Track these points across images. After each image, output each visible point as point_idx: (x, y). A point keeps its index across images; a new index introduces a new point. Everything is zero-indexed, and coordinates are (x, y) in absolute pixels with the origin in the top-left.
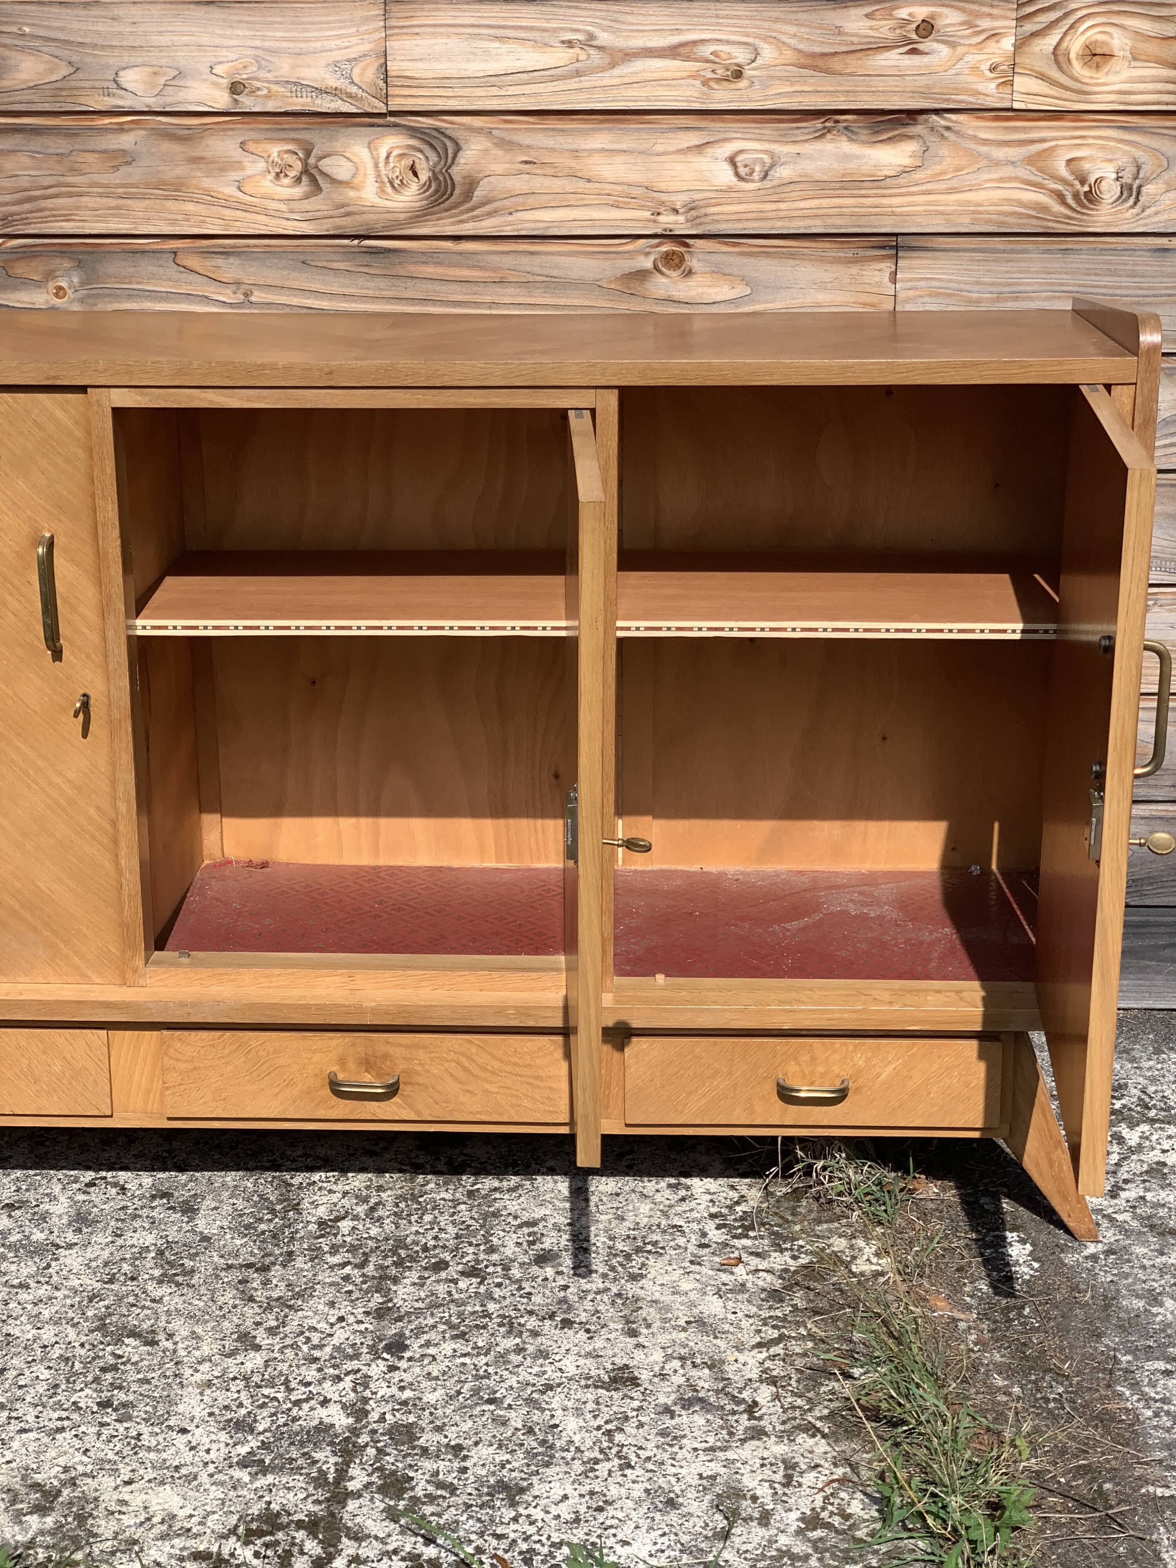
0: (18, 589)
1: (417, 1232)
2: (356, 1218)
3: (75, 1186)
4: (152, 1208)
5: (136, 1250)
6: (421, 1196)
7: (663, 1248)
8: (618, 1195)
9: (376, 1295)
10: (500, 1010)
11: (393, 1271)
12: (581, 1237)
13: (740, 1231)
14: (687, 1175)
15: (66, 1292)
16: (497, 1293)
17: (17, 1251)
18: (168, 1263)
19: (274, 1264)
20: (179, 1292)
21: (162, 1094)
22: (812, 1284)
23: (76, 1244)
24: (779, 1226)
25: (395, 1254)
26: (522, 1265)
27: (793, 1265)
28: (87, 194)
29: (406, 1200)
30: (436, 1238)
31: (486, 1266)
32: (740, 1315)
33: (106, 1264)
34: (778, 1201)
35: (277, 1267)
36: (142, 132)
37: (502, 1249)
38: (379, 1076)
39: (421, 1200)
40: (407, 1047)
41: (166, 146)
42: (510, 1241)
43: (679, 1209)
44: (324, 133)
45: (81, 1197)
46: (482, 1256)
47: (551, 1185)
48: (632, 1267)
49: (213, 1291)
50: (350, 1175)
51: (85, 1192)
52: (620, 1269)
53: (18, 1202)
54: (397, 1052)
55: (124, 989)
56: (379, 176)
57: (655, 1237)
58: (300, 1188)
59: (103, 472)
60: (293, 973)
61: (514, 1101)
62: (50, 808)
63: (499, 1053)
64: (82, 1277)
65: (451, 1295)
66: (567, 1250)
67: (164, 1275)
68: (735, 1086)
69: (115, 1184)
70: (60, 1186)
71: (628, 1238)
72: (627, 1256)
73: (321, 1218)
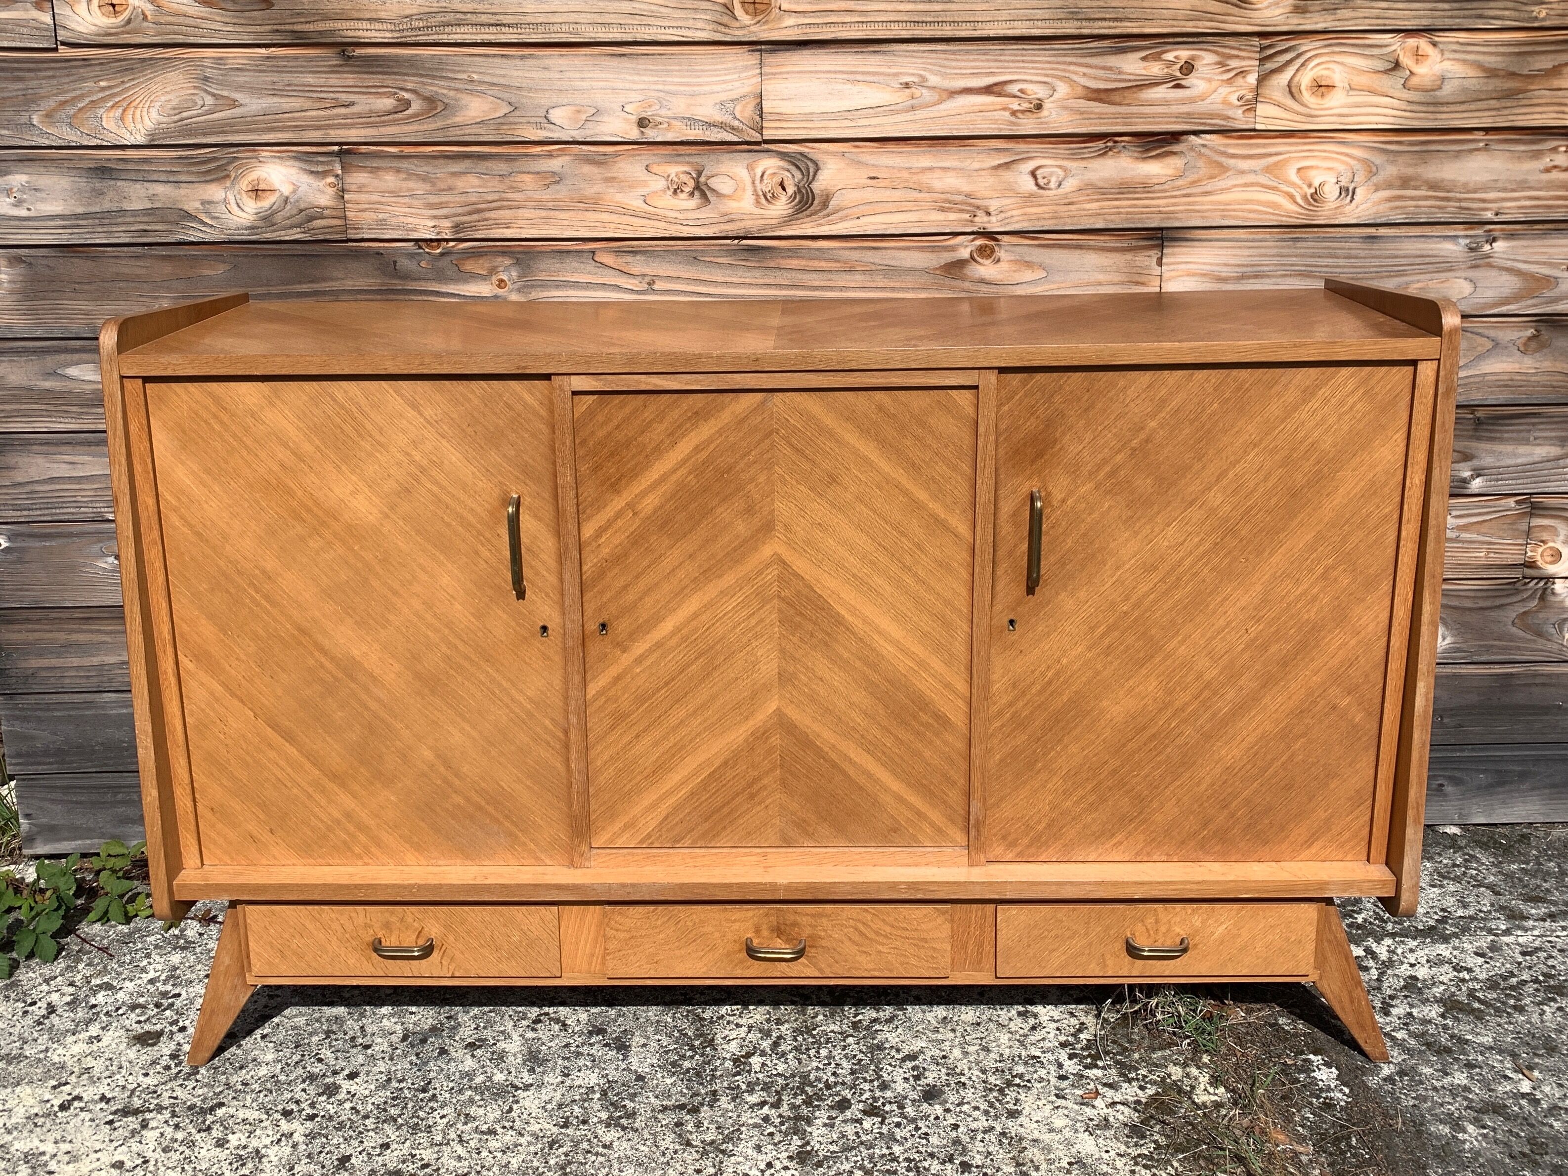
0: (489, 541)
1: (818, 1069)
2: (763, 1054)
3: (525, 1023)
4: (591, 1045)
5: (583, 1090)
6: (814, 1029)
7: (1029, 1081)
8: (978, 1024)
9: (795, 1137)
10: (893, 885)
11: (805, 1111)
12: (958, 1071)
13: (1089, 1060)
14: (1032, 1003)
15: (529, 1139)
16: (899, 1133)
17: (482, 1093)
18: (612, 1104)
19: (702, 1105)
20: (626, 1137)
21: (604, 958)
22: (1167, 1118)
23: (532, 1085)
24: (1121, 1054)
25: (803, 1092)
26: (914, 1101)
27: (1143, 1096)
28: (524, 207)
29: (802, 1033)
30: (834, 1074)
31: (884, 1105)
32: (1112, 1153)
33: (560, 1106)
34: (1113, 1028)
35: (705, 1108)
36: (567, 158)
37: (893, 1085)
38: (788, 941)
39: (814, 1032)
40: (813, 916)
41: (587, 169)
42: (899, 1074)
43: (1033, 1039)
44: (712, 157)
45: (530, 1035)
46: (878, 1094)
47: (920, 1015)
48: (1008, 1103)
49: (655, 1135)
50: (751, 1007)
51: (534, 1030)
52: (997, 1104)
53: (478, 1040)
54: (804, 920)
55: (572, 871)
56: (755, 190)
57: (1020, 1069)
58: (712, 1022)
59: (564, 444)
60: (716, 854)
61: (902, 959)
62: (512, 720)
63: (890, 920)
64: (541, 1121)
65: (859, 1137)
66: (948, 1085)
67: (610, 1118)
68: (1090, 944)
69: (557, 1021)
70: (512, 1023)
71: (997, 1070)
72: (1001, 1091)
73: (734, 1054)
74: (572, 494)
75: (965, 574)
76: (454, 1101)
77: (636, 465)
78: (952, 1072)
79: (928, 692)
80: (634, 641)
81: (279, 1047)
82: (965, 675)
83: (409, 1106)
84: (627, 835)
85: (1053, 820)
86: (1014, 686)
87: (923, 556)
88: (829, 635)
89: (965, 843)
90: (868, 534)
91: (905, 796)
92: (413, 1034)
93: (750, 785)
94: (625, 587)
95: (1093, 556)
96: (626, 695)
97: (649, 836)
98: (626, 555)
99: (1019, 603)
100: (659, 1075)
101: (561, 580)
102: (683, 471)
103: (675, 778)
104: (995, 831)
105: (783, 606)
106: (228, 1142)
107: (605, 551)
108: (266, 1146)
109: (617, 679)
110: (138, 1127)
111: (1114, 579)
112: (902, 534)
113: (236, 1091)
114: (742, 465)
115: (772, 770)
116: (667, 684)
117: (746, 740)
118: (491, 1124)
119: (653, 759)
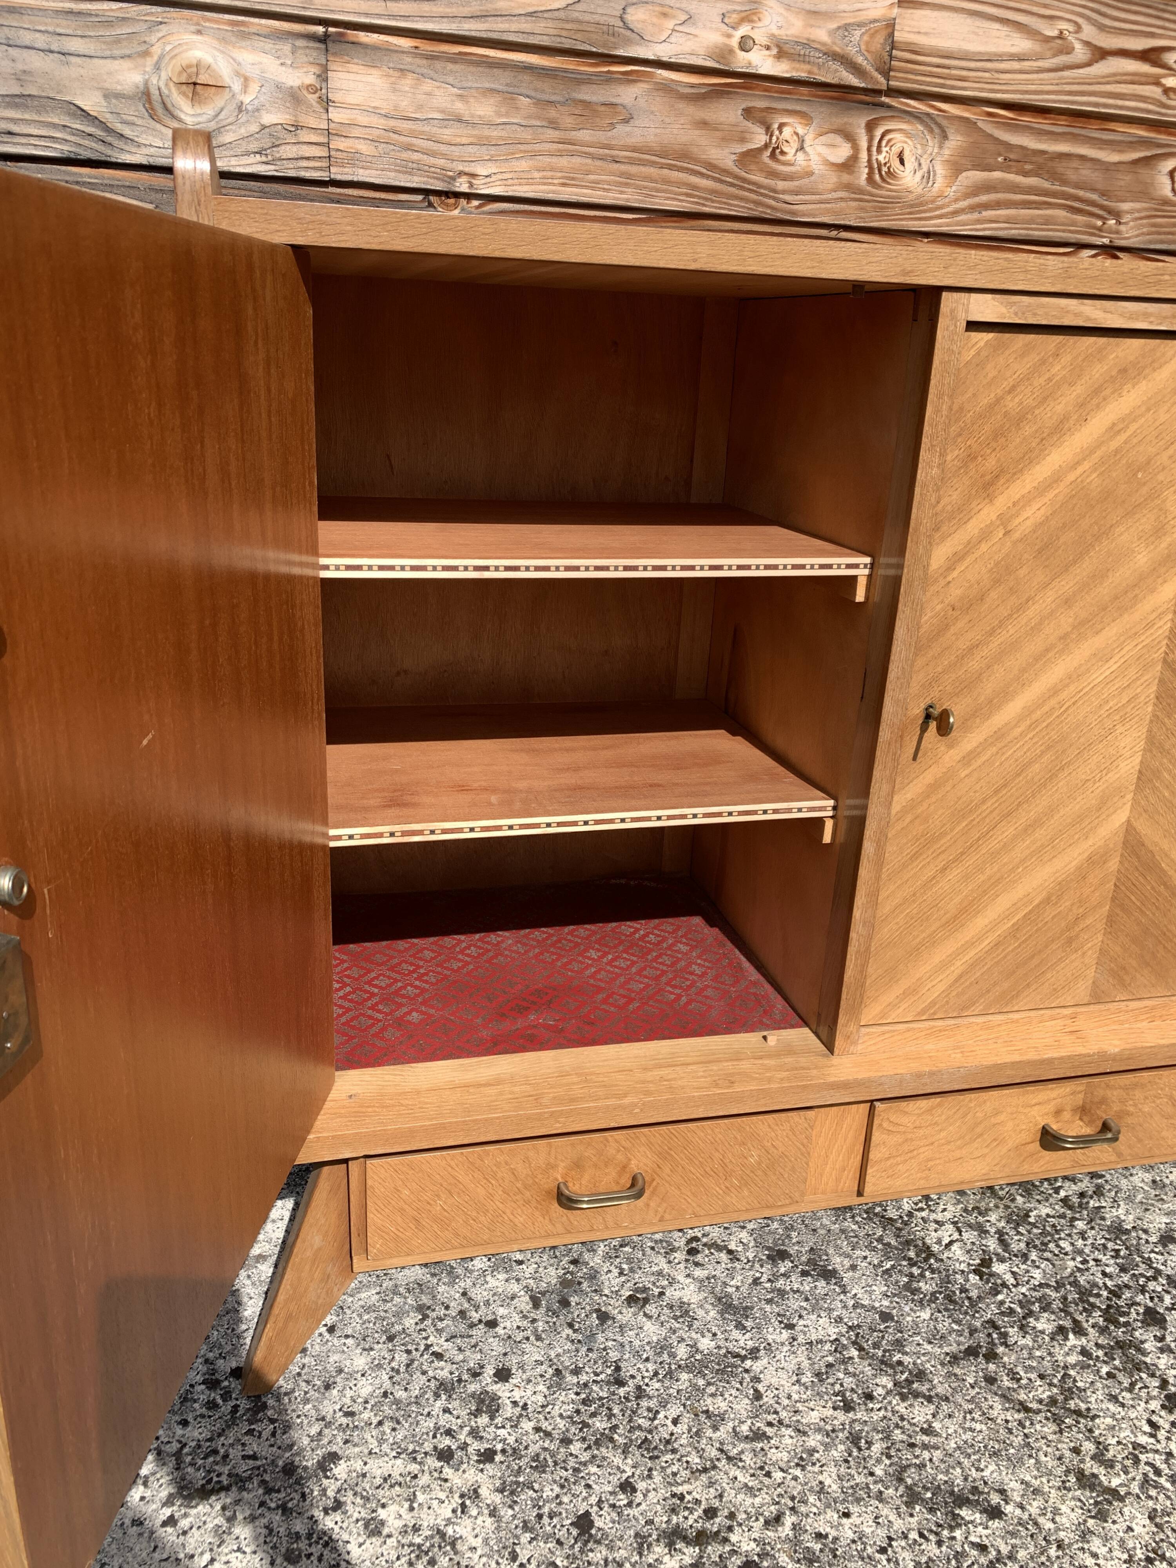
1: (1080, 1270)
2: (1000, 1258)
3: (678, 1256)
4: (786, 1276)
5: (828, 1347)
6: (1027, 1216)
9: (1143, 1375)
11: (1119, 1333)
15: (818, 1437)
17: (702, 1374)
18: (883, 1362)
21: (861, 1171)
23: (757, 1350)
25: (1092, 1305)
29: (1018, 1223)
30: (1105, 1274)
33: (819, 1377)
35: (1002, 1349)
38: (1090, 1122)
40: (1126, 1088)
45: (699, 1273)
49: (975, 1403)
51: (698, 1264)
53: (637, 1291)
54: (1116, 1092)
55: (835, 1060)
60: (1015, 1021)
64: (812, 1404)
67: (897, 1384)
69: (717, 1247)
70: (662, 1259)
73: (969, 1264)
76: (672, 1392)
81: (364, 1342)
83: (616, 1411)
84: (904, 1006)
92: (543, 1294)
93: (1069, 927)
94: (971, 649)
96: (940, 812)
97: (933, 1004)
98: (981, 597)
100: (906, 1309)
103: (980, 922)
106: (382, 1523)
107: (955, 593)
108: (449, 1522)
109: (934, 787)
110: (220, 1521)
113: (342, 1428)
115: (1101, 905)
116: (996, 792)
117: (1078, 868)
118: (749, 1422)
119: (957, 900)
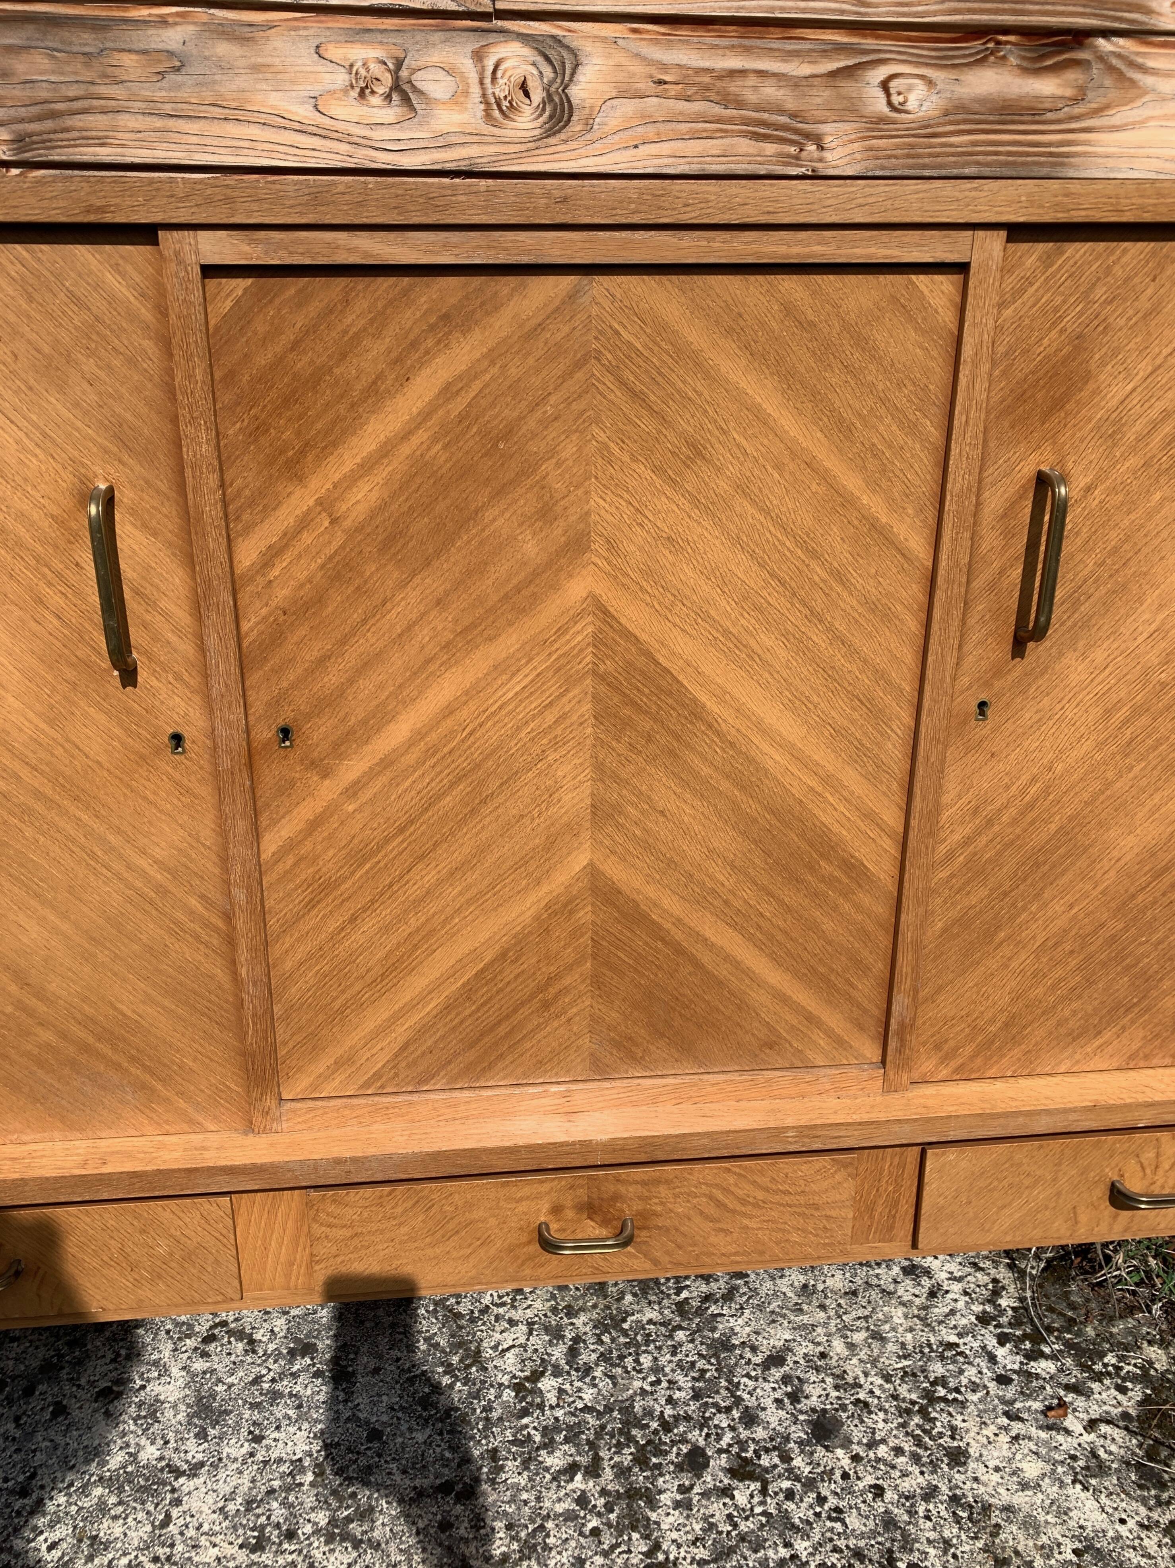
2: (557, 1372)
3: (190, 1343)
4: (295, 1375)
5: (285, 1468)
6: (624, 1320)
7: (957, 1390)
9: (634, 1536)
11: (640, 1478)
12: (850, 1380)
13: (1028, 1345)
16: (795, 1513)
17: (121, 1490)
19: (478, 1484)
21: (309, 1267)
23: (202, 1464)
24: (1068, 1330)
25: (630, 1439)
26: (800, 1443)
27: (1128, 1404)
28: (126, 111)
29: (608, 1327)
30: (670, 1400)
31: (757, 1455)
32: (1131, 1523)
33: (249, 1504)
35: (484, 1486)
36: (192, 27)
37: (763, 1415)
38: (605, 1223)
39: (628, 1326)
40: (644, 1183)
41: (225, 48)
42: (765, 1394)
44: (418, 36)
45: (199, 1365)
46: (744, 1434)
48: (941, 1435)
51: (205, 1355)
52: (926, 1440)
53: (117, 1382)
54: (630, 1191)
55: (251, 1139)
56: (484, 95)
57: (937, 1369)
58: (473, 1320)
59: (190, 377)
60: (488, 1098)
61: (780, 1235)
62: (130, 901)
63: (764, 1181)
64: (217, 1540)
65: (735, 1526)
66: (844, 1408)
67: (333, 1522)
68: (1059, 1194)
69: (240, 1335)
70: (170, 1345)
71: (906, 1373)
72: (923, 1412)
73: (514, 1377)
74: (213, 480)
75: (913, 625)
76: (74, 1509)
77: (334, 423)
78: (842, 1383)
79: (836, 828)
80: (341, 757)
82: (900, 798)
84: (339, 1078)
85: (1013, 1017)
86: (976, 811)
87: (845, 594)
88: (677, 737)
89: (877, 1058)
90: (752, 555)
91: (789, 993)
92: (13, 1378)
93: (542, 989)
94: (322, 661)
95: (1124, 586)
96: (331, 853)
97: (378, 1075)
98: (319, 600)
99: (998, 672)
100: (404, 1427)
101: (202, 649)
102: (421, 436)
103: (418, 983)
104: (923, 1038)
105: (603, 689)
107: (281, 594)
109: (314, 825)
111: (1153, 627)
112: (814, 554)
114: (531, 423)
115: (578, 962)
116: (401, 830)
117: (537, 918)
118: (134, 1554)
119: (380, 955)
